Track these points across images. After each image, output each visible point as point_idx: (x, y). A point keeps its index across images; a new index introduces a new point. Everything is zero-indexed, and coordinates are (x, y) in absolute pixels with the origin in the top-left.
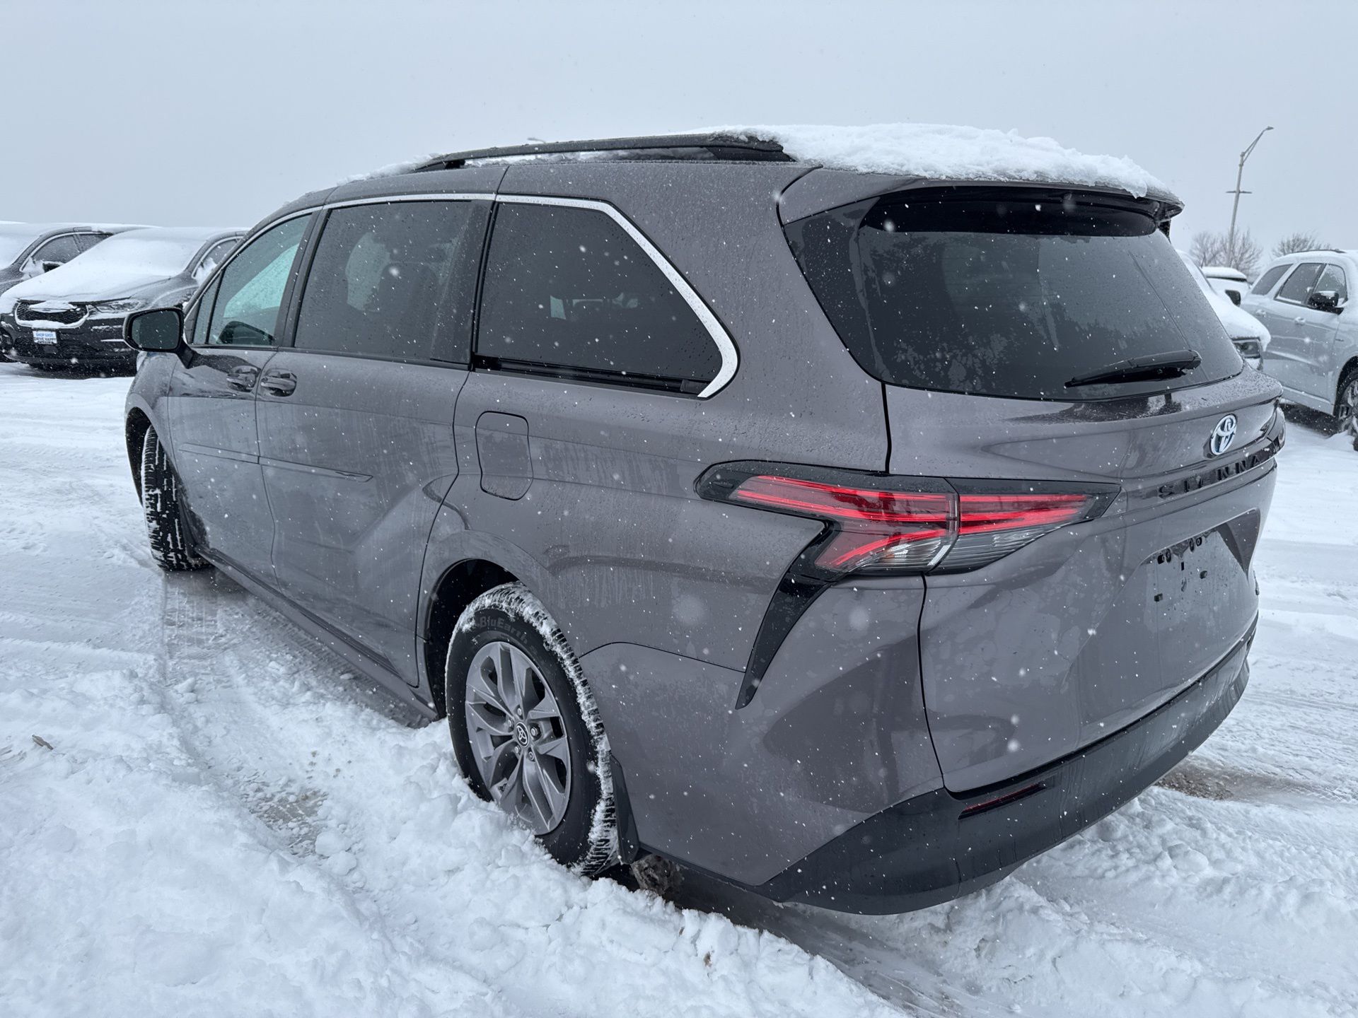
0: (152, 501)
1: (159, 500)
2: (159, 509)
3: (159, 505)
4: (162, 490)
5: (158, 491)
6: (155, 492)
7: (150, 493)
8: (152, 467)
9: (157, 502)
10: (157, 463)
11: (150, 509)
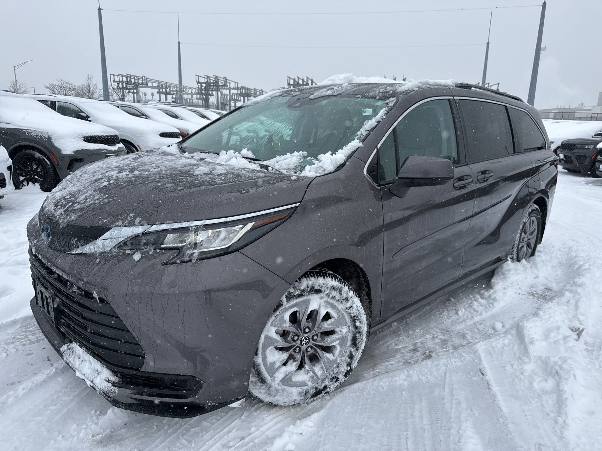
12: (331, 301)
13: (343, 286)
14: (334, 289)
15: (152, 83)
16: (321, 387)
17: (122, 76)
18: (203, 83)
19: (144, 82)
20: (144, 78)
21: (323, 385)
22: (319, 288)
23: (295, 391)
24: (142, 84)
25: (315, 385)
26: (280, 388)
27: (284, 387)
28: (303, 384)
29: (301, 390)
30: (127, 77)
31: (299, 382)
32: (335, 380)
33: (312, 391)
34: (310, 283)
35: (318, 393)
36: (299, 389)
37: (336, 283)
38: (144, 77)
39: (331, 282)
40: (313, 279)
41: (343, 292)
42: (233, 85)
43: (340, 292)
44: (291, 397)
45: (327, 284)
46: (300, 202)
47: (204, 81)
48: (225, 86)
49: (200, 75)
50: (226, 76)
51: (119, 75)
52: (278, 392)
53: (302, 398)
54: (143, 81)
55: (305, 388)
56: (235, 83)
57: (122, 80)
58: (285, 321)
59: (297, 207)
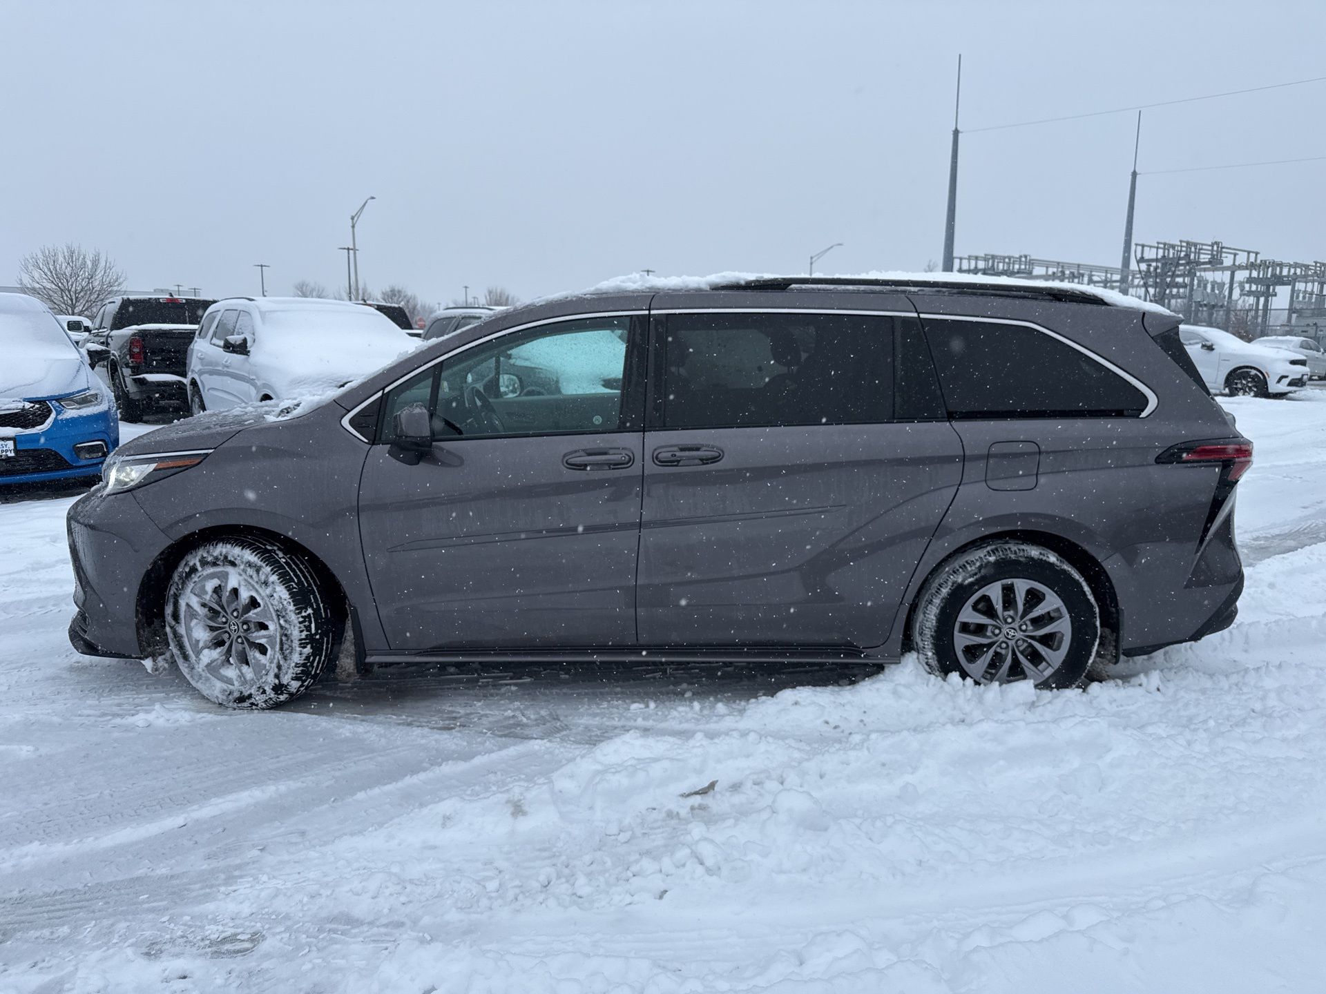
0: (307, 623)
1: (313, 620)
2: (313, 631)
3: (313, 626)
4: (313, 609)
5: (310, 611)
6: (308, 612)
7: (304, 614)
8: (295, 586)
9: (310, 622)
10: (296, 580)
11: (305, 633)
12: (250, 580)
13: (264, 565)
14: (250, 565)
15: (1047, 268)
16: (246, 694)
17: (977, 258)
18: (1152, 260)
19: (1023, 267)
20: (1023, 259)
21: (248, 693)
22: (232, 559)
23: (219, 685)
24: (1018, 273)
25: (242, 688)
26: (203, 674)
27: (208, 675)
28: (229, 681)
29: (226, 688)
30: (986, 259)
31: (227, 677)
32: (261, 691)
33: (236, 695)
34: (224, 551)
35: (241, 699)
36: (225, 686)
37: (256, 559)
38: (1026, 257)
39: (249, 556)
40: (229, 546)
41: (261, 573)
42: (1242, 259)
43: (258, 571)
44: (213, 691)
45: (242, 558)
46: (215, 448)
47: (1154, 257)
48: (1215, 263)
49: (1146, 244)
50: (1218, 240)
51: (969, 258)
52: (200, 679)
53: (225, 698)
54: (1020, 265)
55: (231, 687)
56: (1249, 253)
57: (976, 267)
58: (206, 593)
59: (207, 455)
